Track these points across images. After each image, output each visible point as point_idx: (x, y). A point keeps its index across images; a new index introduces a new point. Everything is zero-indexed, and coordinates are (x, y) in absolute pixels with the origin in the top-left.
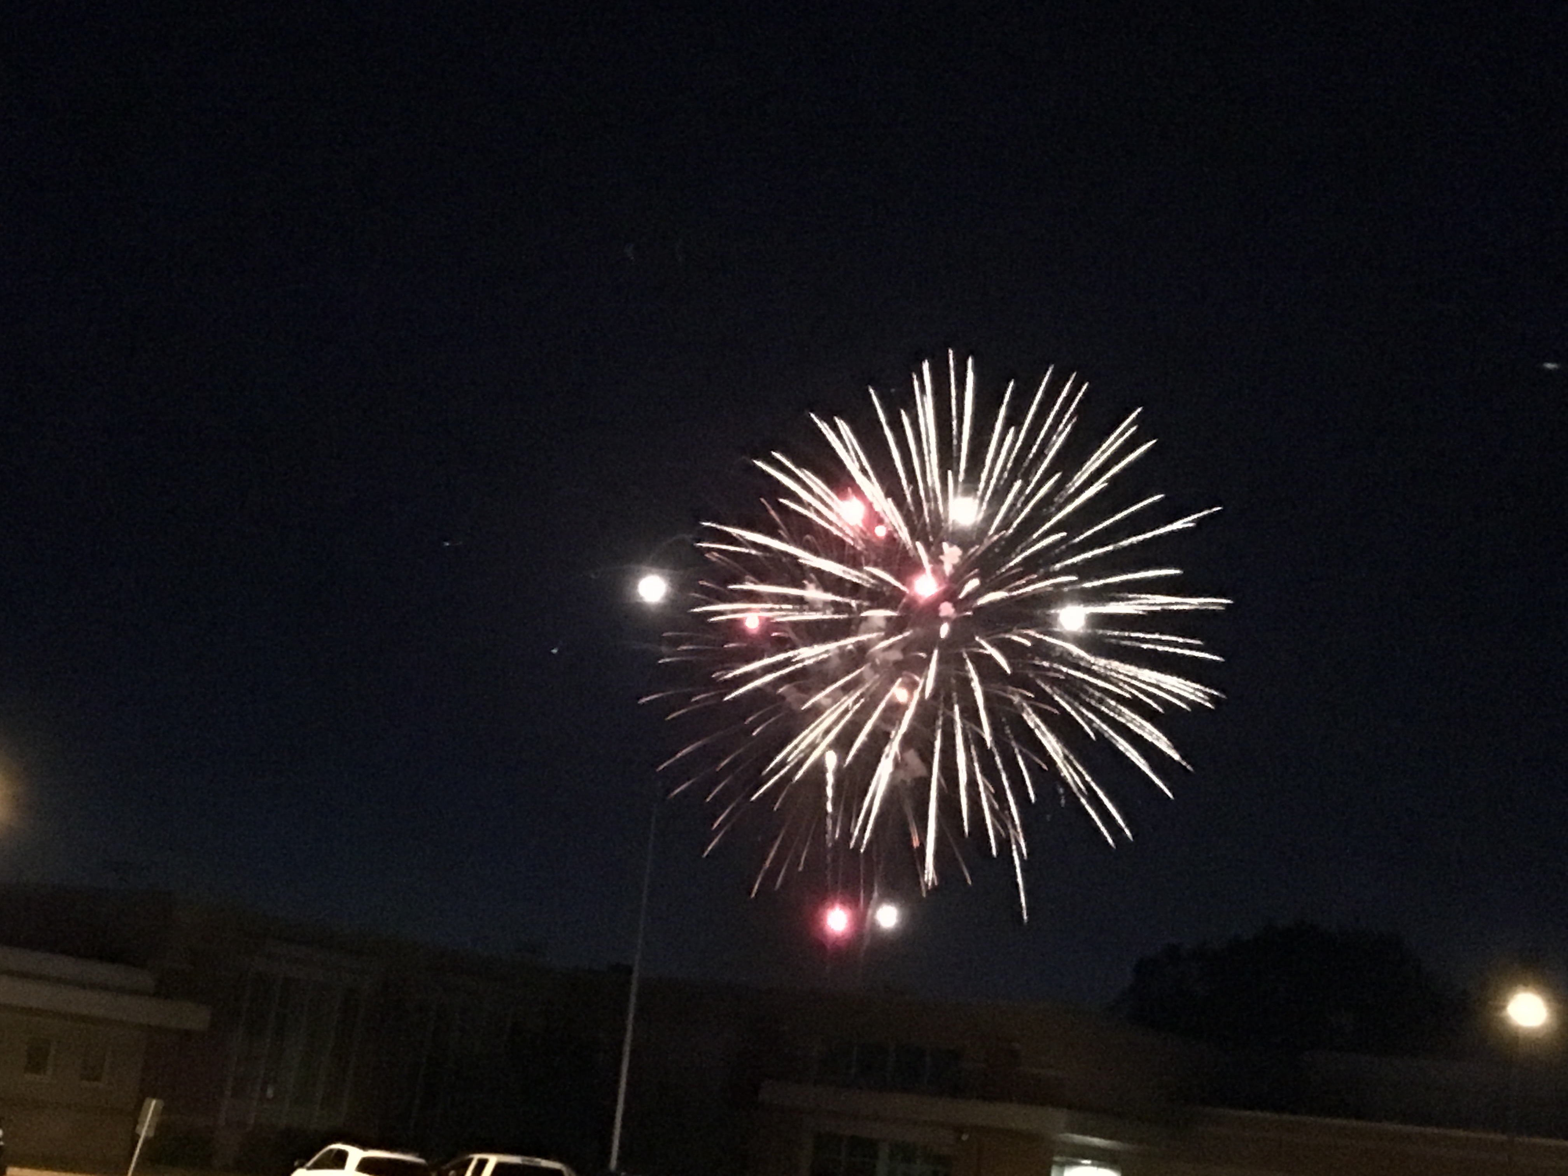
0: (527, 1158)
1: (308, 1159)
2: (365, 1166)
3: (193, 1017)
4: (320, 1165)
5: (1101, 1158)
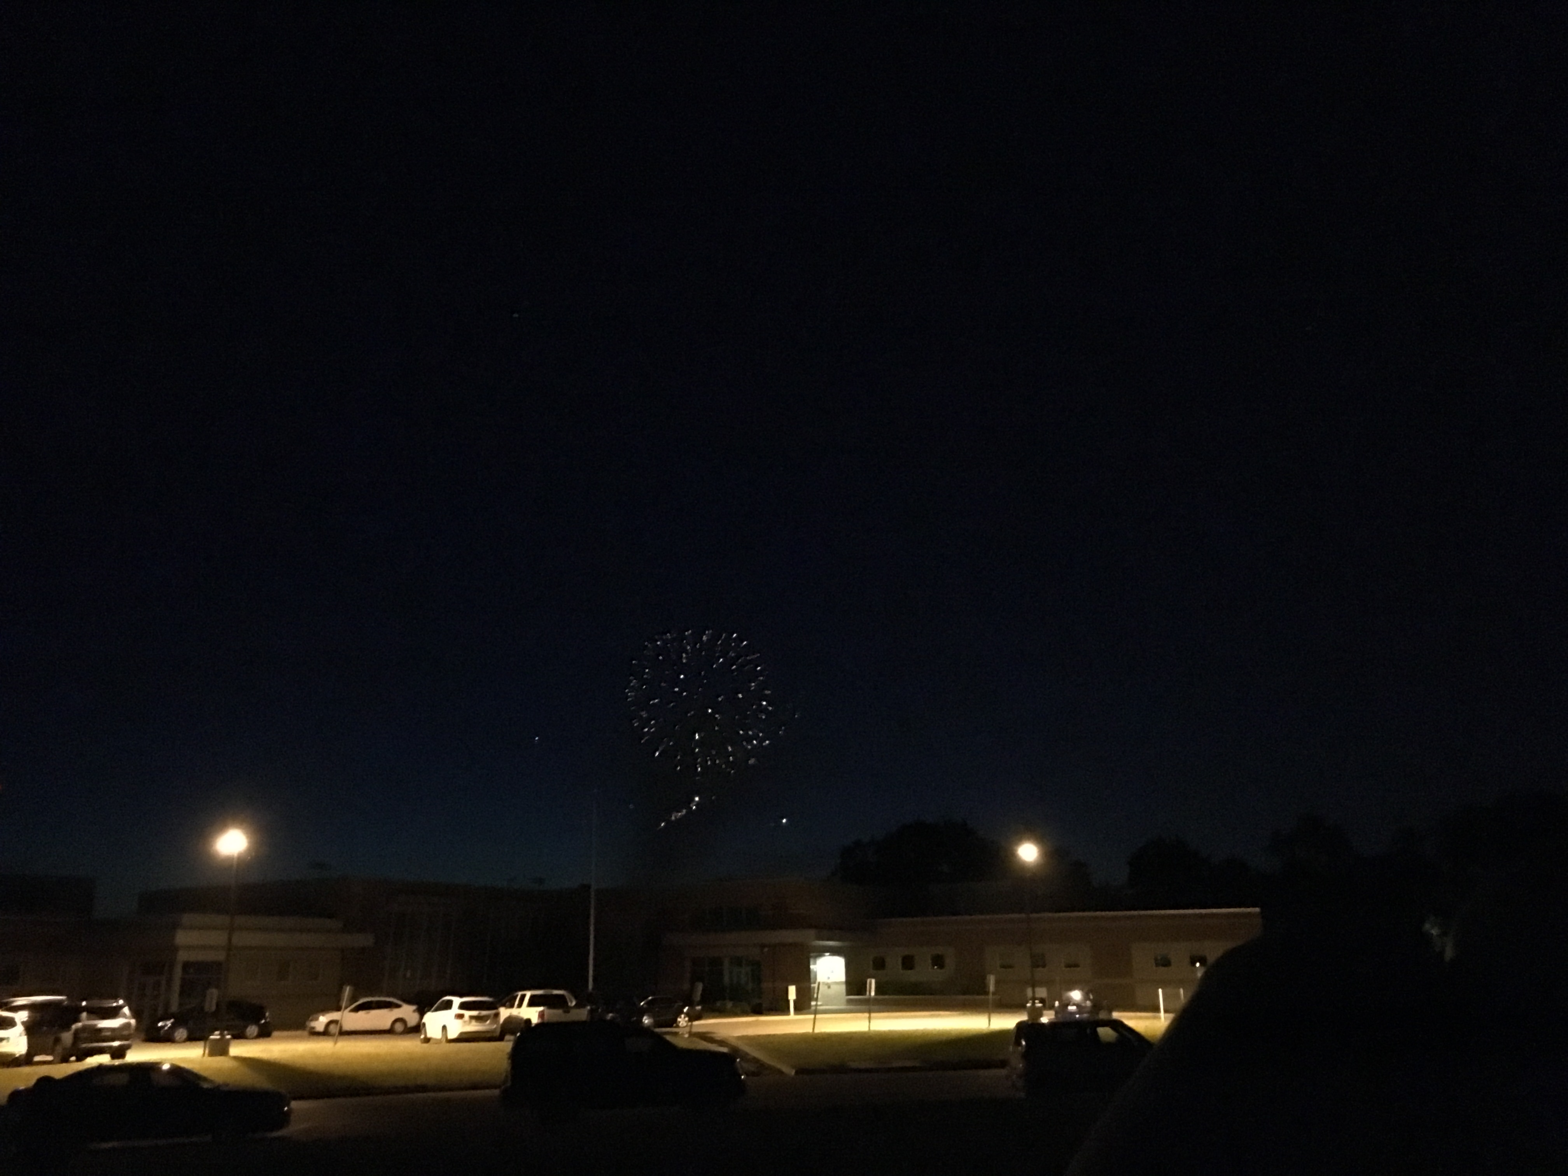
0: (546, 991)
1: (432, 1007)
2: (463, 1006)
3: (364, 940)
4: (438, 1009)
5: (834, 952)
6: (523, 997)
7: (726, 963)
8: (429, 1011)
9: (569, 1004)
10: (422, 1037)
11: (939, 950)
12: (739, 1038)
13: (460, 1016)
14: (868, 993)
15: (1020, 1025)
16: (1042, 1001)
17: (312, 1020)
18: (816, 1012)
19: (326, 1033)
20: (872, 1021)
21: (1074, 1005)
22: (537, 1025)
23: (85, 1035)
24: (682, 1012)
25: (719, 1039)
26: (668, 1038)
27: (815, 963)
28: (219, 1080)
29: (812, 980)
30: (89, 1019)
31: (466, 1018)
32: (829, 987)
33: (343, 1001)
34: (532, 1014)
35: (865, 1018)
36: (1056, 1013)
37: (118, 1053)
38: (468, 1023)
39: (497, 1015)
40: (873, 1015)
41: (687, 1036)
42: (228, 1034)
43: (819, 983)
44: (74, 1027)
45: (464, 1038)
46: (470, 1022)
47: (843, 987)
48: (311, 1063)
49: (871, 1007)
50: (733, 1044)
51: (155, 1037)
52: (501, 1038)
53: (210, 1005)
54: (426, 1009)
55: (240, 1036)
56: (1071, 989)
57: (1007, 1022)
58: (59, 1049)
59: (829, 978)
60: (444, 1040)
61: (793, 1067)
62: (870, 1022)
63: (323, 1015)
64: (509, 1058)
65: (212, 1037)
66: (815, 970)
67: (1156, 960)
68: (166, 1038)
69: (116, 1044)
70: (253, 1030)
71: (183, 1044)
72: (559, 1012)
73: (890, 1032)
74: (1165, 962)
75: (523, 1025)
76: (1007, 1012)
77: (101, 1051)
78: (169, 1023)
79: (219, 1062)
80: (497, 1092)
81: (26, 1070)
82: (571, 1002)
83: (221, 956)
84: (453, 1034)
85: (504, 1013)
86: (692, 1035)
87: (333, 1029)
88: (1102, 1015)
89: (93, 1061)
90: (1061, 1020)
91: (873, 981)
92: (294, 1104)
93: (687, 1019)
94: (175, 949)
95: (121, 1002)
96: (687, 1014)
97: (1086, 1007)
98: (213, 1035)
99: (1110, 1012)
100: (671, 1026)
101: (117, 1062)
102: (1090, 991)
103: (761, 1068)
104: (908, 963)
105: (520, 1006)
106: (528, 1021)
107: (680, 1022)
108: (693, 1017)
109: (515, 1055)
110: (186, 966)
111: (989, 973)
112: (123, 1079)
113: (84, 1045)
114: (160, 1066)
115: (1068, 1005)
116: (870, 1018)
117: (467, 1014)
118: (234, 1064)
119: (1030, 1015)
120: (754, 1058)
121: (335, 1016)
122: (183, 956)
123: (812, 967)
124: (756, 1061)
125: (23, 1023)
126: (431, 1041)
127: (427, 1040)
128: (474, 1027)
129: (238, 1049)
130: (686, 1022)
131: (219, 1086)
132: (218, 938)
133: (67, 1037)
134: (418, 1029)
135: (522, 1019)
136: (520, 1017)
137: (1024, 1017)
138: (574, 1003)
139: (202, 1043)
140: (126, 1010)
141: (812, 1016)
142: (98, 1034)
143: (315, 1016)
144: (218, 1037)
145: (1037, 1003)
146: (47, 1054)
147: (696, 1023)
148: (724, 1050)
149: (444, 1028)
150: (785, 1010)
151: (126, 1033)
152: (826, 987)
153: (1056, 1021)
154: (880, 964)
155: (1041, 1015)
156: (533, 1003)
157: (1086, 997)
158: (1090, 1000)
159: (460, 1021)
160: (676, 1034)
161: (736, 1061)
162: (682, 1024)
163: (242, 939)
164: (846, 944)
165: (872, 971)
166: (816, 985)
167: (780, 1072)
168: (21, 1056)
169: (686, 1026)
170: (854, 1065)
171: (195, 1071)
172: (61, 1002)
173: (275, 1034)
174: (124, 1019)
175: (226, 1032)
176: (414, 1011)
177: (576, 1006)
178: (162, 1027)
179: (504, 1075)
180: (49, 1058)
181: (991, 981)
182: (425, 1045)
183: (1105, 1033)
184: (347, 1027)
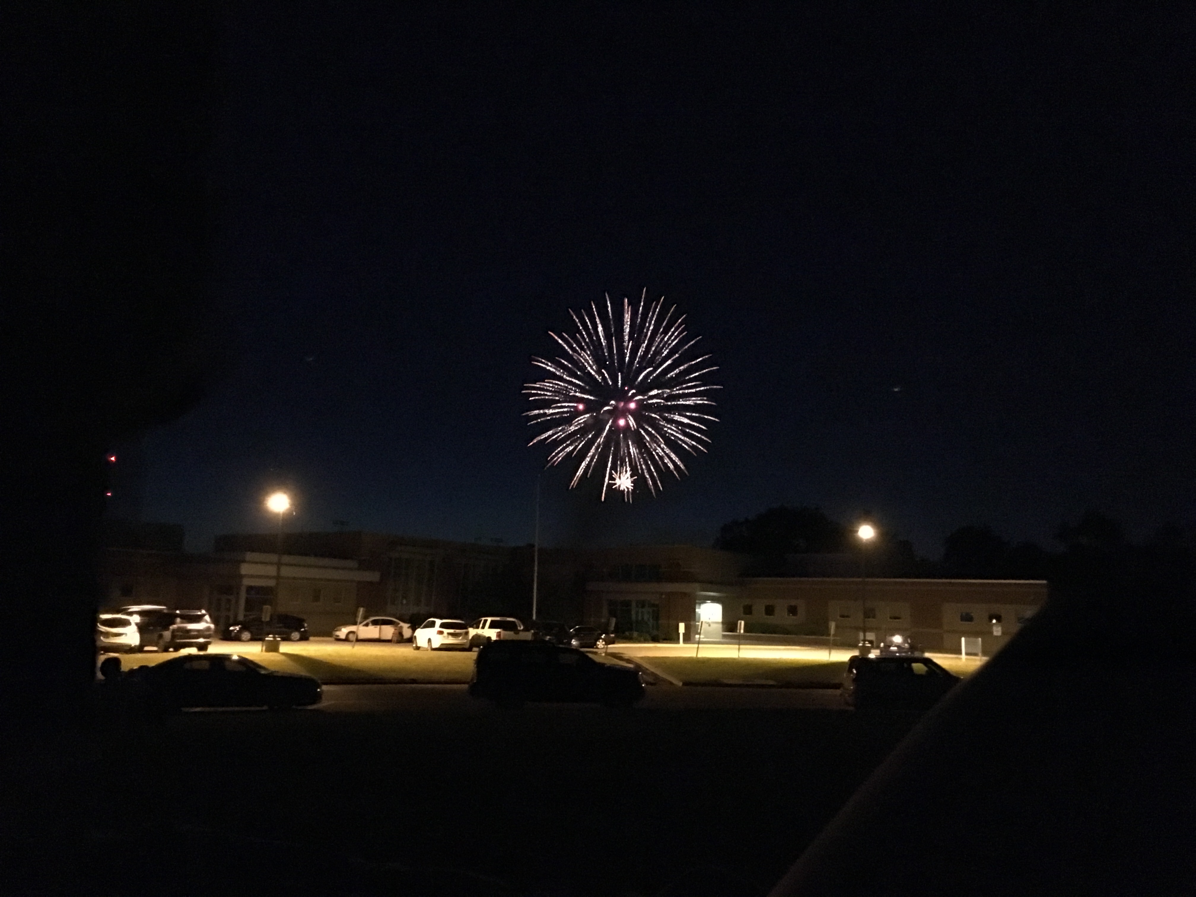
0: (502, 618)
1: (421, 625)
2: (443, 626)
3: (373, 577)
4: (426, 627)
5: (714, 600)
6: (486, 621)
7: (634, 604)
8: (418, 628)
9: (519, 628)
10: (414, 645)
11: (793, 603)
12: (642, 658)
13: (441, 633)
14: (738, 631)
15: (853, 660)
16: (871, 642)
17: (337, 631)
18: (699, 643)
19: (347, 640)
20: (741, 651)
21: (895, 646)
22: (495, 641)
23: (180, 633)
24: (600, 638)
25: (627, 658)
26: (590, 656)
27: (699, 608)
28: (272, 668)
29: (697, 620)
30: (182, 623)
31: (445, 634)
32: (709, 625)
33: (358, 617)
34: (492, 634)
35: (736, 649)
36: (881, 652)
37: (202, 647)
38: (446, 637)
39: (467, 633)
40: (741, 646)
41: (603, 655)
42: (279, 637)
43: (702, 622)
44: (171, 627)
45: (445, 648)
46: (448, 637)
47: (720, 626)
48: (337, 661)
49: (740, 640)
50: (637, 662)
51: (228, 637)
52: (469, 649)
53: (266, 618)
54: (417, 627)
55: (287, 639)
56: (893, 635)
57: (843, 656)
58: (162, 643)
59: (709, 619)
60: (429, 649)
61: (681, 680)
62: (739, 652)
63: (344, 628)
64: (475, 664)
65: (267, 639)
66: (699, 613)
67: (961, 616)
68: (236, 638)
69: (201, 640)
70: (296, 635)
71: (248, 642)
72: (512, 633)
73: (755, 659)
74: (967, 618)
75: (485, 641)
76: (843, 649)
77: (190, 645)
78: (237, 628)
79: (272, 656)
80: (465, 686)
81: (139, 656)
82: (520, 627)
83: (272, 583)
84: (436, 645)
85: (472, 632)
86: (607, 654)
87: (352, 637)
88: (917, 654)
89: (185, 652)
90: (884, 657)
91: (743, 622)
92: (325, 688)
93: (604, 643)
94: (241, 577)
95: (203, 612)
96: (604, 640)
97: (903, 648)
98: (268, 637)
99: (923, 652)
100: (592, 647)
101: (202, 653)
102: (909, 637)
103: (656, 680)
104: (770, 610)
105: (483, 628)
106: (489, 638)
107: (598, 645)
108: (608, 642)
109: (480, 661)
110: (250, 589)
111: (832, 621)
112: (206, 664)
113: (178, 641)
114: (230, 657)
115: (890, 646)
116: (739, 649)
117: (446, 631)
118: (283, 658)
119: (861, 652)
120: (653, 673)
121: (353, 628)
122: (246, 582)
123: (697, 610)
124: (653, 674)
125: (137, 624)
126: (421, 649)
127: (418, 648)
128: (451, 641)
129: (286, 648)
130: (603, 645)
131: (272, 672)
132: (272, 570)
133: (167, 634)
134: (411, 640)
135: (484, 637)
136: (483, 635)
137: (856, 653)
138: (522, 628)
139: (261, 642)
140: (207, 618)
141: (696, 646)
142: (187, 633)
143: (338, 628)
144: (272, 639)
145: (867, 644)
146: (154, 646)
147: (610, 646)
148: (631, 666)
149: (430, 640)
150: (676, 640)
151: (208, 633)
152: (708, 625)
153: (880, 657)
154: (748, 610)
155: (869, 652)
156: (493, 625)
157: (905, 641)
158: (908, 643)
159: (441, 636)
160: (596, 653)
161: (639, 674)
162: (601, 646)
163: (286, 572)
164: (725, 595)
165: (742, 615)
166: (700, 624)
167: (671, 683)
168: (135, 646)
169: (604, 648)
170: (726, 681)
171: (257, 661)
172: (161, 610)
173: (311, 638)
174: (206, 624)
175: (277, 636)
176: (409, 628)
177: (523, 630)
178: (233, 630)
179: (472, 674)
180: (155, 649)
181: (833, 625)
182: (417, 651)
183: (918, 667)
184: (362, 636)
